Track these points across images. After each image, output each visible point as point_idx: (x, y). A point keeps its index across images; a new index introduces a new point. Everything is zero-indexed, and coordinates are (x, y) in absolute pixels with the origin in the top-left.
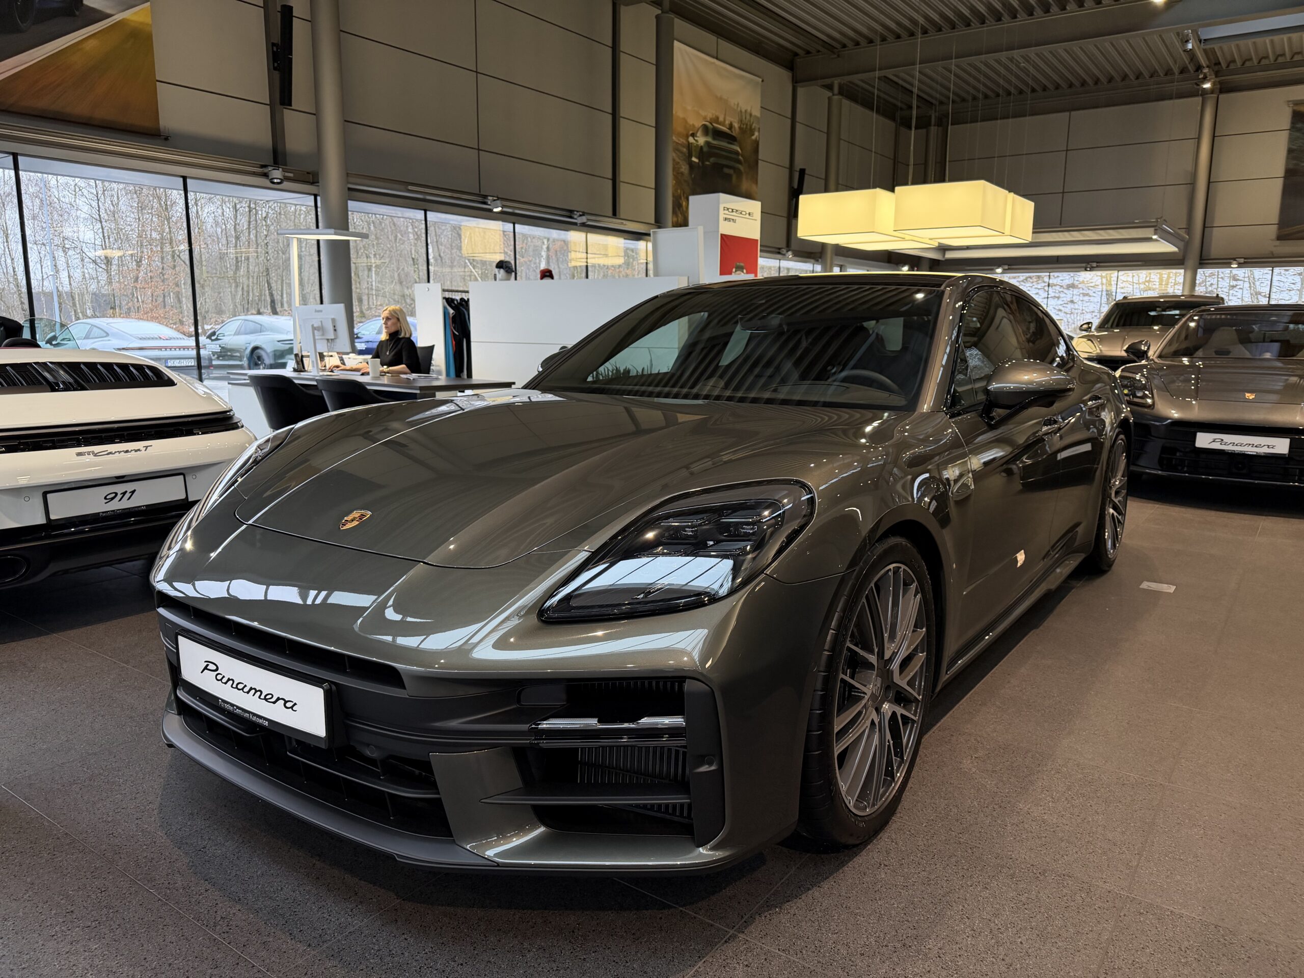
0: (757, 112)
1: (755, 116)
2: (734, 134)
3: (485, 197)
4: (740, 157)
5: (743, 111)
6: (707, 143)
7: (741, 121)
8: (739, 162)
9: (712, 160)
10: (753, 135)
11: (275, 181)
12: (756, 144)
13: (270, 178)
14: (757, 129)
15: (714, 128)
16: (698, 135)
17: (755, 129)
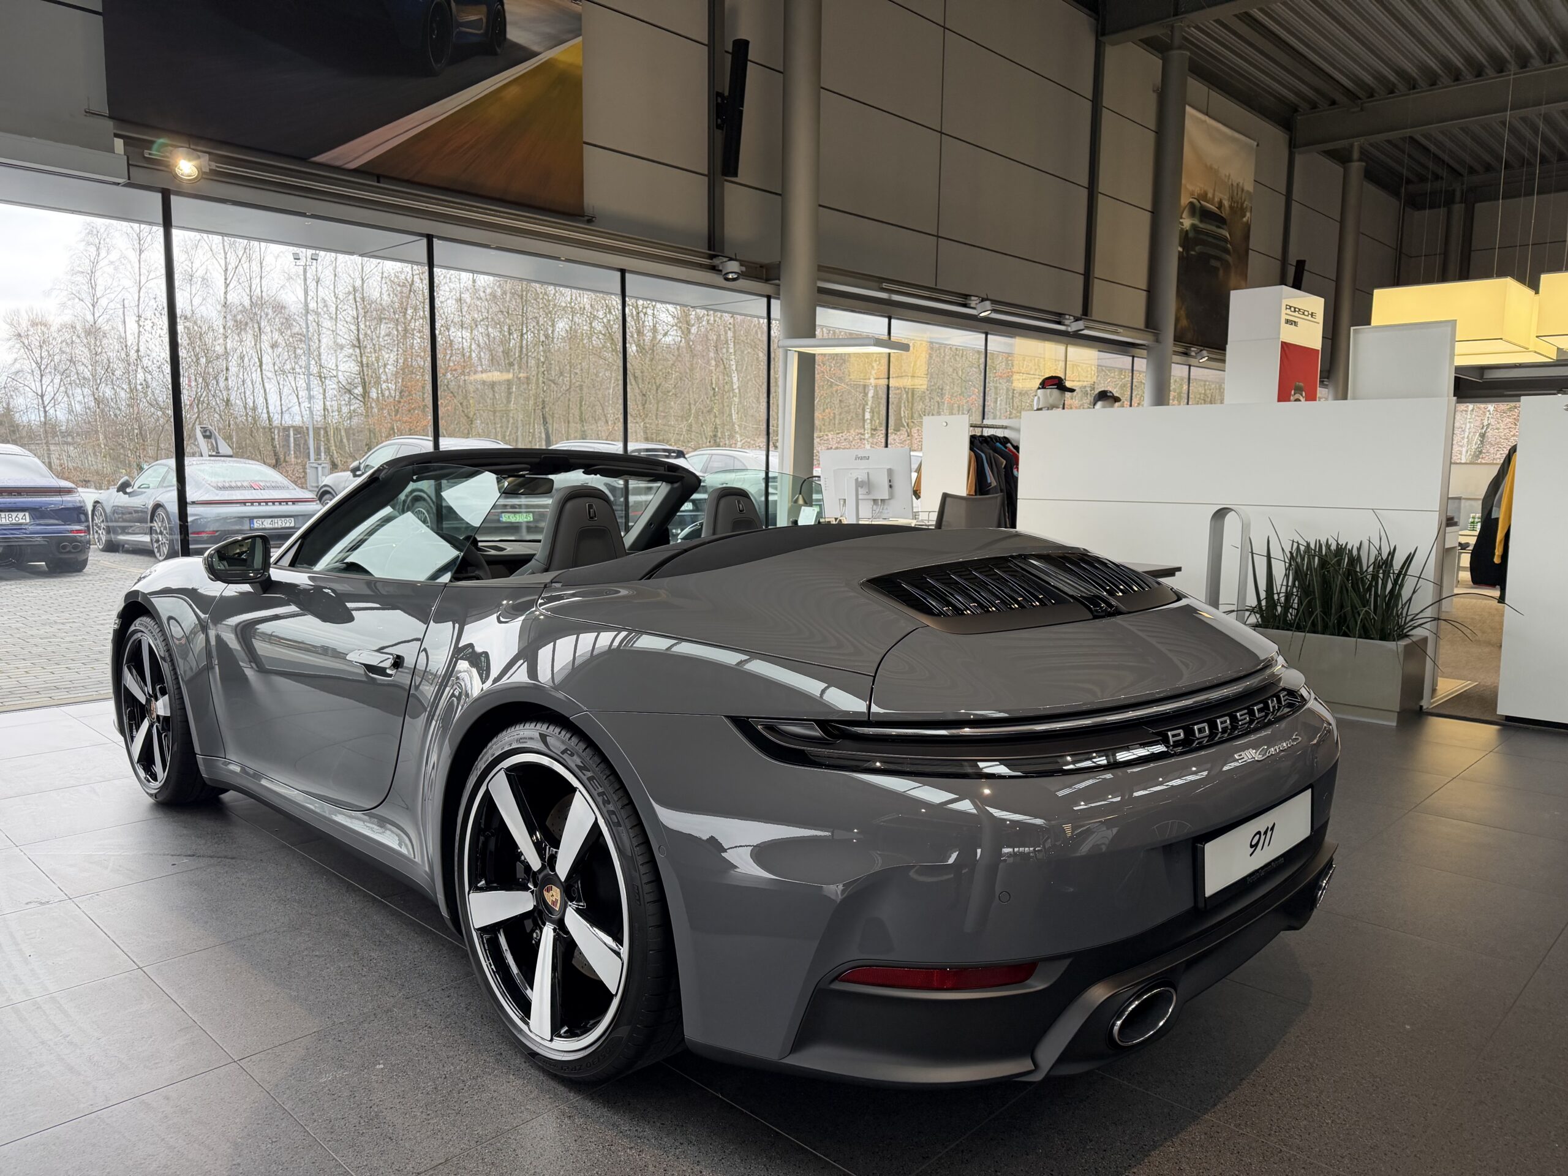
0: (1249, 187)
1: (1248, 191)
2: (1223, 215)
3: (967, 296)
4: (1229, 246)
5: (1235, 184)
6: (1193, 226)
7: (1232, 198)
8: (1227, 251)
9: (1198, 248)
10: (1244, 216)
11: (730, 276)
12: (1248, 227)
13: (723, 273)
14: (1249, 209)
15: (1202, 206)
16: (1184, 216)
17: (1246, 207)
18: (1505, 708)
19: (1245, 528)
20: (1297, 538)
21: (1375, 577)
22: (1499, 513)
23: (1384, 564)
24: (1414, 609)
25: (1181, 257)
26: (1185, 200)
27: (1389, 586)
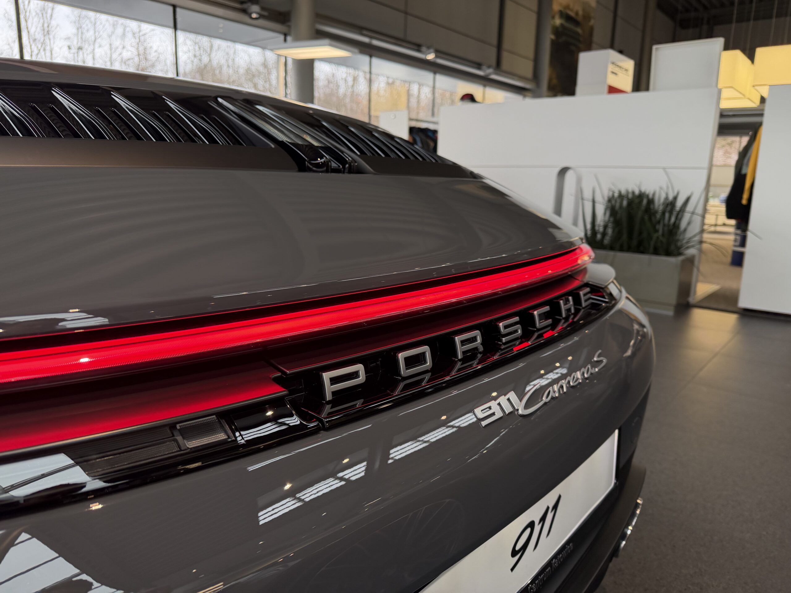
0: (594, 5)
1: (593, 7)
2: (579, 19)
4: (581, 38)
5: (585, 2)
6: (562, 25)
7: (583, 10)
8: (580, 41)
9: (563, 38)
10: (590, 21)
11: (253, 16)
12: (592, 29)
13: (250, 14)
14: (593, 17)
15: (567, 13)
16: (556, 17)
17: (591, 17)
18: (744, 303)
19: (579, 181)
20: (613, 188)
21: (664, 213)
22: (748, 171)
23: (670, 205)
24: (689, 235)
25: (553, 42)
26: (556, 7)
27: (673, 219)
